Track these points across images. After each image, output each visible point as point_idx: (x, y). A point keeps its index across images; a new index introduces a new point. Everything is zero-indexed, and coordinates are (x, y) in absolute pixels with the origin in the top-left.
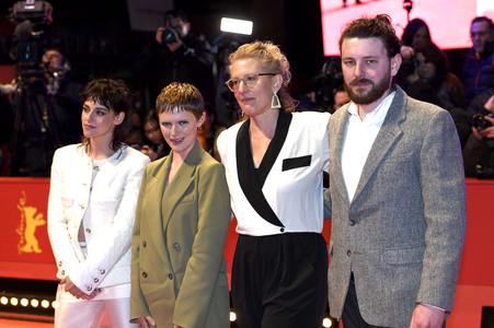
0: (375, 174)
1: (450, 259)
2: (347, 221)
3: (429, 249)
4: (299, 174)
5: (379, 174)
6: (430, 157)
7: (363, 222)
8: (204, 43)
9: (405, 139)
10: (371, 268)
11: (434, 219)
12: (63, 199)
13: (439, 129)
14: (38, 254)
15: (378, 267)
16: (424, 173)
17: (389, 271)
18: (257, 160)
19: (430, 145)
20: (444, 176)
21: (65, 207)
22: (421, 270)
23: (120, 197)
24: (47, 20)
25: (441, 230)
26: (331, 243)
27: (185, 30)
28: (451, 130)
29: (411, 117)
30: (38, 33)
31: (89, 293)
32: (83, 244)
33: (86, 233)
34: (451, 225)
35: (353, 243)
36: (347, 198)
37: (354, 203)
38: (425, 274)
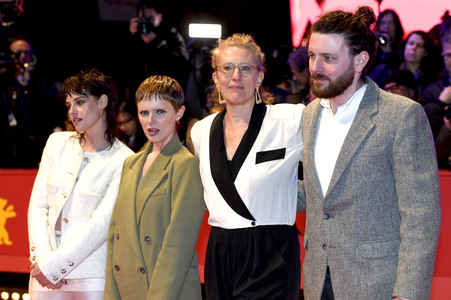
0: (348, 168)
1: (426, 252)
2: (321, 215)
3: (405, 243)
4: (272, 167)
5: (352, 169)
6: (402, 151)
7: (337, 216)
8: (175, 34)
9: (378, 132)
10: (346, 262)
11: (408, 212)
12: (48, 185)
13: (411, 122)
14: (8, 246)
15: (353, 261)
16: (397, 167)
17: (365, 265)
18: (231, 153)
19: (403, 138)
20: (417, 169)
21: (50, 193)
22: (396, 263)
23: (103, 193)
24: (18, 10)
25: (416, 223)
26: (306, 237)
27: (157, 21)
28: (423, 122)
29: (383, 110)
30: (9, 24)
31: (55, 283)
32: (58, 232)
33: (63, 223)
34: (426, 218)
35: (328, 237)
36: (321, 192)
37: (327, 197)
38: (401, 268)
